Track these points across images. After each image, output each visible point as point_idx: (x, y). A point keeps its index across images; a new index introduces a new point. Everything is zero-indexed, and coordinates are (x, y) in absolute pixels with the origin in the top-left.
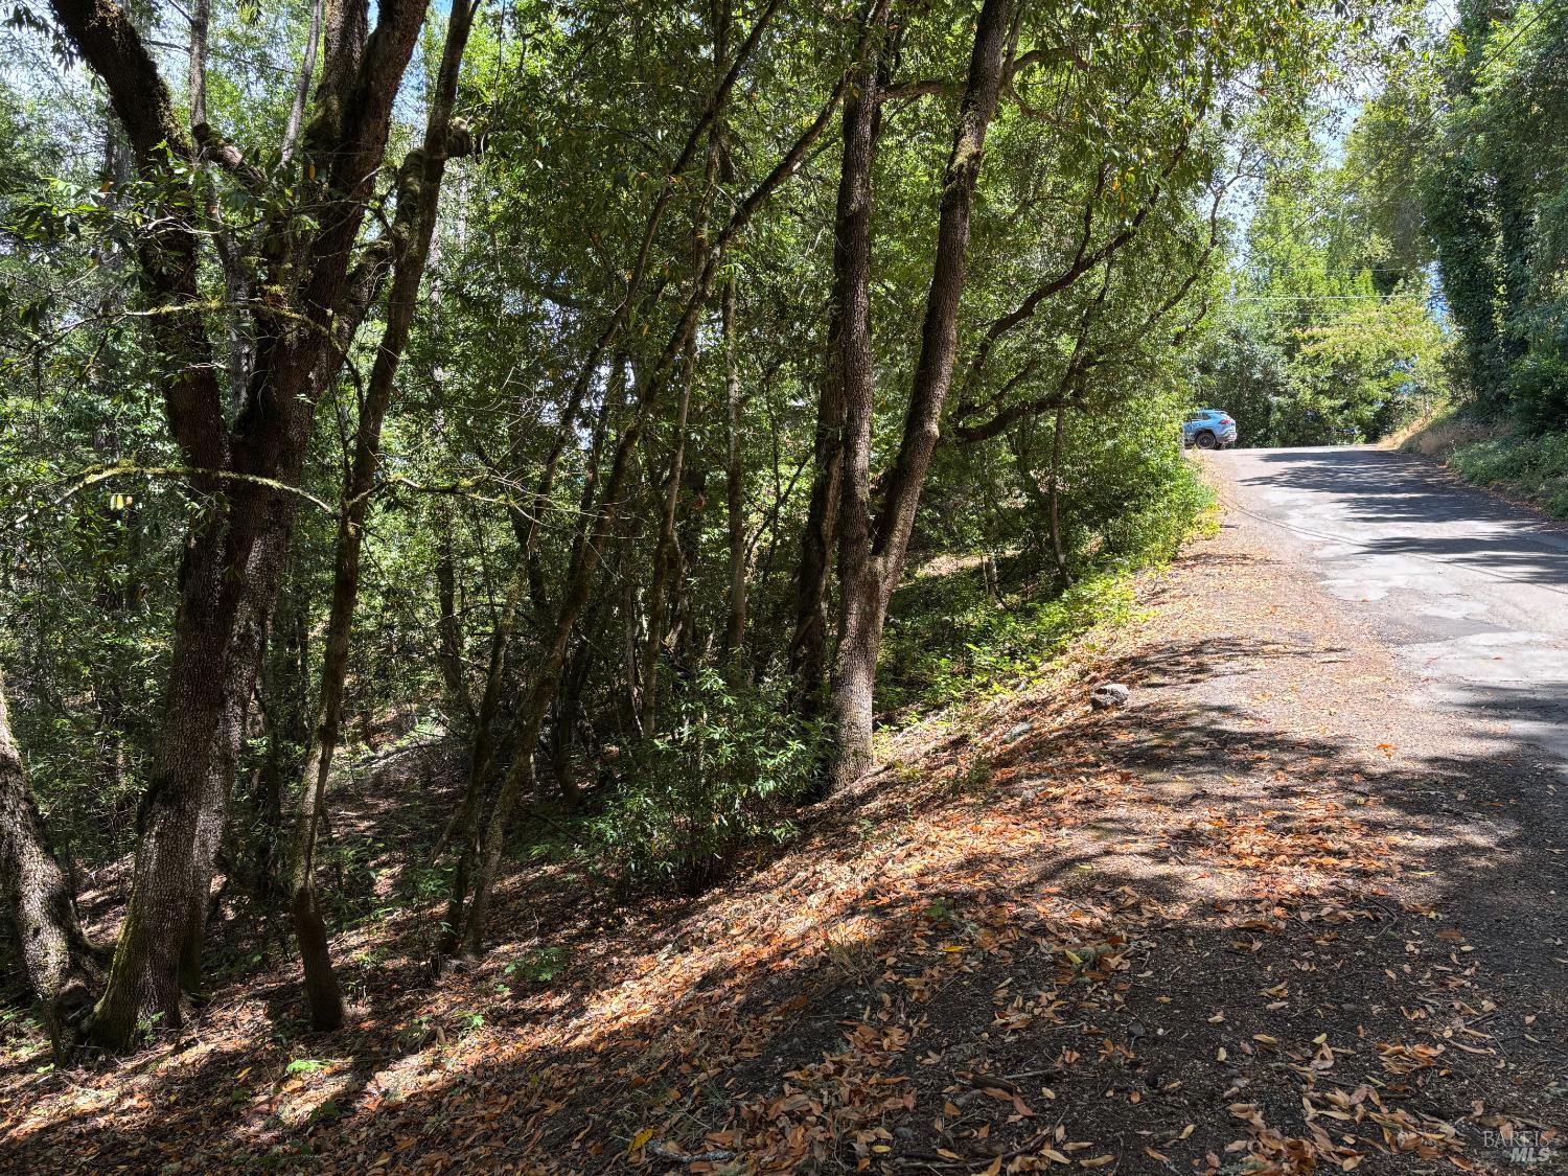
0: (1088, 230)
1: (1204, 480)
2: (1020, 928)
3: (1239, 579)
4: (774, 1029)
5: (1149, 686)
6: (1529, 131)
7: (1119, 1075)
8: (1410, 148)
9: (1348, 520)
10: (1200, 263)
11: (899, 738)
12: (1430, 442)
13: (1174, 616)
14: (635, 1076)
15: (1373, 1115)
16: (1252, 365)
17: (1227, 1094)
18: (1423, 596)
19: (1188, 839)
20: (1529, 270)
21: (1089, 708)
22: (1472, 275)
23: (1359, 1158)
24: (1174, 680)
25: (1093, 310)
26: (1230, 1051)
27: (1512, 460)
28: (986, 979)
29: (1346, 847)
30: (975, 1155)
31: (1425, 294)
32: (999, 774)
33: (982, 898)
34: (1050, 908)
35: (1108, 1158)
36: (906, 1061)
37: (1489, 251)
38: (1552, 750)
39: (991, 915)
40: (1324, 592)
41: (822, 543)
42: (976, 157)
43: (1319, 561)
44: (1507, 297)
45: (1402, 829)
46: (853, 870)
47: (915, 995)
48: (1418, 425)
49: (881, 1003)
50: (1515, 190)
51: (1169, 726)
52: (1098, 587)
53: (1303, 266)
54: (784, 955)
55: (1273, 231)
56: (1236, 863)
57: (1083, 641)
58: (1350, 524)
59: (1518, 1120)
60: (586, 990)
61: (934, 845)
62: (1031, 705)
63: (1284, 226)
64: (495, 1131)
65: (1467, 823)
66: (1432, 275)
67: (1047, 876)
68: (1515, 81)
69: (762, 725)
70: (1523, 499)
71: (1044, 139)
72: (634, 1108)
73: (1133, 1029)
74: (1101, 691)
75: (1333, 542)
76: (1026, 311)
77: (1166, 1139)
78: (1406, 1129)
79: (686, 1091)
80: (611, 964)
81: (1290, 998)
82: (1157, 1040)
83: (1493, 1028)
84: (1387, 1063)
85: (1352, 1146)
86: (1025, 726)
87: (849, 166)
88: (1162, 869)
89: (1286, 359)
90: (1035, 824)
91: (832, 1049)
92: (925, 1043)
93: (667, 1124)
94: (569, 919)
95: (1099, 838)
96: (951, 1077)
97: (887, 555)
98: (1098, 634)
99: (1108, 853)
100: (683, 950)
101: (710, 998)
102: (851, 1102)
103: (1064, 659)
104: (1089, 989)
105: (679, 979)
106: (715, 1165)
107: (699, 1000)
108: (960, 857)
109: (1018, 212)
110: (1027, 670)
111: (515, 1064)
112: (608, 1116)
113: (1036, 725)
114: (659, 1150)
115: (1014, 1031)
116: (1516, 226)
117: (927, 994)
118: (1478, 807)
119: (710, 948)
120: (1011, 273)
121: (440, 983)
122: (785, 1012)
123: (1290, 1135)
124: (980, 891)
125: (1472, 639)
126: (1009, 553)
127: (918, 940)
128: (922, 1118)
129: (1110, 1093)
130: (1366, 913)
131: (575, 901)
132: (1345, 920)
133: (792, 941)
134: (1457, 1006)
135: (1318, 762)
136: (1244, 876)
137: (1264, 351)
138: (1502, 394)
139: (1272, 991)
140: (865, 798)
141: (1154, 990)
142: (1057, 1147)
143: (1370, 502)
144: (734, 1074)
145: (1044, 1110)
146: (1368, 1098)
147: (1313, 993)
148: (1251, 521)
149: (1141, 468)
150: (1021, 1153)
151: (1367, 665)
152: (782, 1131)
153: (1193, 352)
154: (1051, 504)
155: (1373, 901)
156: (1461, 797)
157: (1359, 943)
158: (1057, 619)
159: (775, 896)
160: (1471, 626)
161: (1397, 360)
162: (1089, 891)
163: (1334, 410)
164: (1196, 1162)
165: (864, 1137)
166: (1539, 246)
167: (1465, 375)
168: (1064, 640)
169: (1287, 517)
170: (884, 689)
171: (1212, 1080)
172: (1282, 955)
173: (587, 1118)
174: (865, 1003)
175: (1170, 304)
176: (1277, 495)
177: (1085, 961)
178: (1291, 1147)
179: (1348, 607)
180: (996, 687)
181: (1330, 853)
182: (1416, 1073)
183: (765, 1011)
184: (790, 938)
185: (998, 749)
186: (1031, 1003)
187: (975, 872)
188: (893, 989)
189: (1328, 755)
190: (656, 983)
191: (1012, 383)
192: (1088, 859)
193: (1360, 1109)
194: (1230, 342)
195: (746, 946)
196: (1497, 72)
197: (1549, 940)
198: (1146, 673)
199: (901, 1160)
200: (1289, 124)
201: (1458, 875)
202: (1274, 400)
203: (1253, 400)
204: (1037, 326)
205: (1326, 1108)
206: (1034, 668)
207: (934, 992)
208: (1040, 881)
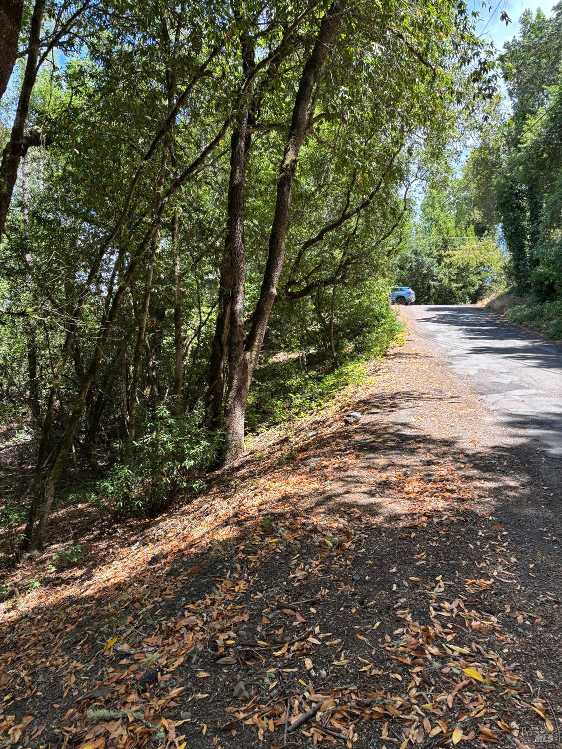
0: (348, 200)
1: (400, 319)
2: (304, 530)
3: (414, 365)
4: (183, 583)
5: (371, 413)
6: (541, 166)
7: (347, 600)
8: (491, 171)
9: (463, 338)
10: (399, 218)
11: (257, 439)
12: (498, 304)
13: (384, 381)
14: (112, 610)
15: (461, 613)
16: (423, 267)
17: (395, 606)
18: (493, 373)
19: (385, 485)
20: (541, 228)
21: (343, 424)
22: (516, 230)
23: (454, 635)
24: (382, 411)
25: (350, 238)
26: (398, 586)
27: (531, 313)
28: (287, 555)
29: (455, 488)
30: (275, 643)
31: (497, 238)
32: (301, 455)
33: (288, 515)
34: (319, 520)
35: (339, 640)
36: (246, 597)
37: (524, 219)
38: (545, 442)
39: (291, 524)
40: (451, 371)
41: (221, 345)
42: (295, 161)
43: (449, 357)
44: (531, 240)
45: (479, 479)
46: (228, 503)
47: (253, 564)
48: (493, 296)
49: (236, 568)
50: (535, 192)
51: (379, 432)
52: (350, 367)
53: (445, 222)
54: (191, 546)
55: (432, 206)
56: (406, 496)
57: (342, 392)
58: (463, 340)
59: (525, 614)
60: (95, 566)
61: (267, 490)
62: (318, 423)
63: (437, 204)
64: (40, 641)
65: (507, 476)
66: (499, 229)
67: (319, 504)
68: (536, 142)
69: (189, 433)
70: (536, 330)
71: (329, 156)
72: (110, 627)
73: (354, 577)
74: (349, 416)
75: (456, 348)
76: (320, 238)
77: (366, 630)
78: (476, 620)
79: (136, 617)
80: (108, 553)
81: (427, 560)
82: (366, 582)
83: (515, 570)
84: (468, 588)
85: (451, 629)
86: (314, 432)
87: (234, 162)
88: (373, 500)
89: (437, 264)
90: (315, 479)
91: (210, 593)
92: (257, 588)
93: (125, 635)
94: (89, 530)
95: (344, 486)
96: (267, 605)
97: (252, 351)
98: (350, 389)
99: (347, 492)
100: (145, 544)
101: (154, 568)
102: (217, 619)
103: (334, 401)
104: (335, 559)
105: (141, 559)
106: (147, 655)
107: (148, 570)
108: (279, 495)
109: (316, 190)
110: (317, 406)
111: (54, 606)
112: (96, 632)
113: (319, 432)
114: (119, 649)
115: (299, 580)
116: (535, 208)
117: (258, 563)
118: (512, 468)
119: (158, 543)
120: (313, 219)
121: (19, 565)
122: (189, 575)
123: (423, 625)
124: (287, 512)
125: (512, 392)
126: (311, 352)
127: (256, 537)
128: (251, 626)
129: (342, 609)
130: (462, 518)
131: (93, 522)
132: (453, 521)
133: (196, 539)
134: (500, 560)
135: (445, 448)
136: (410, 502)
137: (427, 260)
138: (528, 284)
139: (418, 556)
140: (238, 468)
141: (365, 557)
142: (315, 636)
143: (472, 330)
144: (161, 607)
145: (311, 618)
146: (459, 606)
147: (437, 556)
148: (421, 338)
149: (371, 313)
150: (297, 641)
151: (468, 404)
152: (182, 636)
153: (396, 260)
154: (331, 329)
155: (466, 513)
156: (505, 463)
157: (458, 532)
158: (332, 383)
159: (191, 517)
160: (513, 386)
161: (484, 267)
162: (338, 511)
163: (458, 288)
164: (380, 640)
165: (222, 637)
166: (545, 217)
167: (513, 275)
168: (334, 392)
169: (436, 336)
170: (251, 416)
171: (389, 600)
172: (424, 539)
173: (86, 633)
174: (228, 569)
175: (385, 237)
176: (432, 327)
177: (334, 544)
178: (424, 630)
179: (461, 377)
180: (302, 414)
181: (448, 491)
182: (481, 592)
183: (179, 575)
184: (196, 537)
185: (302, 443)
186: (307, 567)
187: (286, 503)
188: (242, 562)
189: (449, 445)
190: (130, 561)
191: (313, 271)
192: (338, 495)
193: (455, 611)
194: (413, 256)
195: (174, 542)
196: (529, 138)
197: (540, 529)
198: (369, 407)
199: (240, 647)
200: (438, 157)
201: (503, 500)
202: (432, 283)
203: (422, 283)
204: (325, 245)
205: (440, 611)
206: (320, 405)
207: (262, 562)
208: (315, 506)
